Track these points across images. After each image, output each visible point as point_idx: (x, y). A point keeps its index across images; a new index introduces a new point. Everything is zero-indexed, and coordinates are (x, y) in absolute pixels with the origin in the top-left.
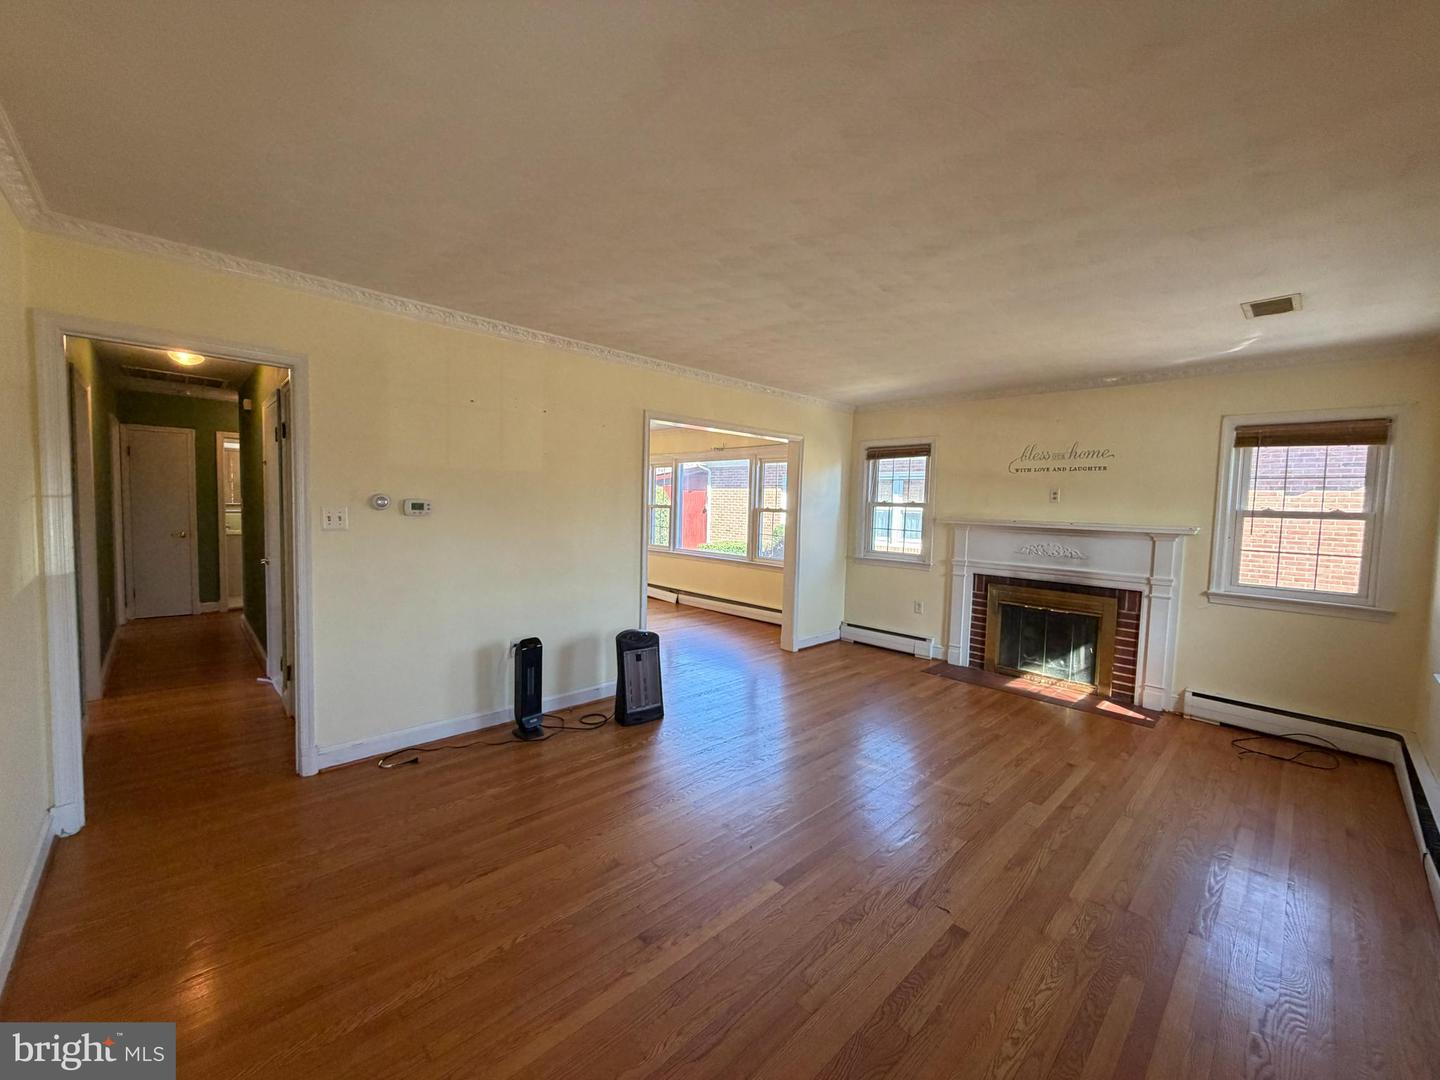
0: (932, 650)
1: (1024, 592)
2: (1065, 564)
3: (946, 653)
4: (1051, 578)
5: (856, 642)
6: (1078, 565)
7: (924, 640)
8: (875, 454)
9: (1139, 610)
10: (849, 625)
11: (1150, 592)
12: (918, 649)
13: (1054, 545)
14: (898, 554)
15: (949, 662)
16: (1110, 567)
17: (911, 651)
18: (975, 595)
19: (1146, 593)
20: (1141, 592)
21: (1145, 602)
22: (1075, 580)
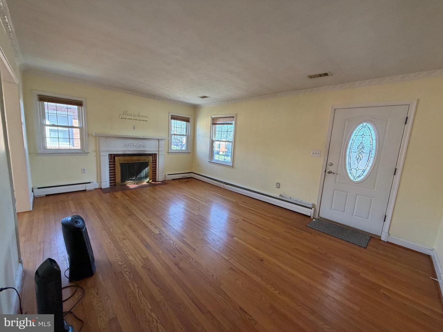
0: (94, 185)
1: (128, 158)
2: (139, 148)
3: (100, 185)
4: (134, 153)
5: (46, 195)
6: (142, 148)
7: (90, 183)
8: (43, 99)
9: (156, 158)
10: (38, 188)
11: (159, 153)
12: (88, 187)
13: (135, 142)
14: (68, 149)
15: (102, 188)
16: (149, 148)
17: (85, 189)
18: (110, 162)
19: (158, 154)
20: (156, 154)
21: (157, 156)
22: (142, 153)
